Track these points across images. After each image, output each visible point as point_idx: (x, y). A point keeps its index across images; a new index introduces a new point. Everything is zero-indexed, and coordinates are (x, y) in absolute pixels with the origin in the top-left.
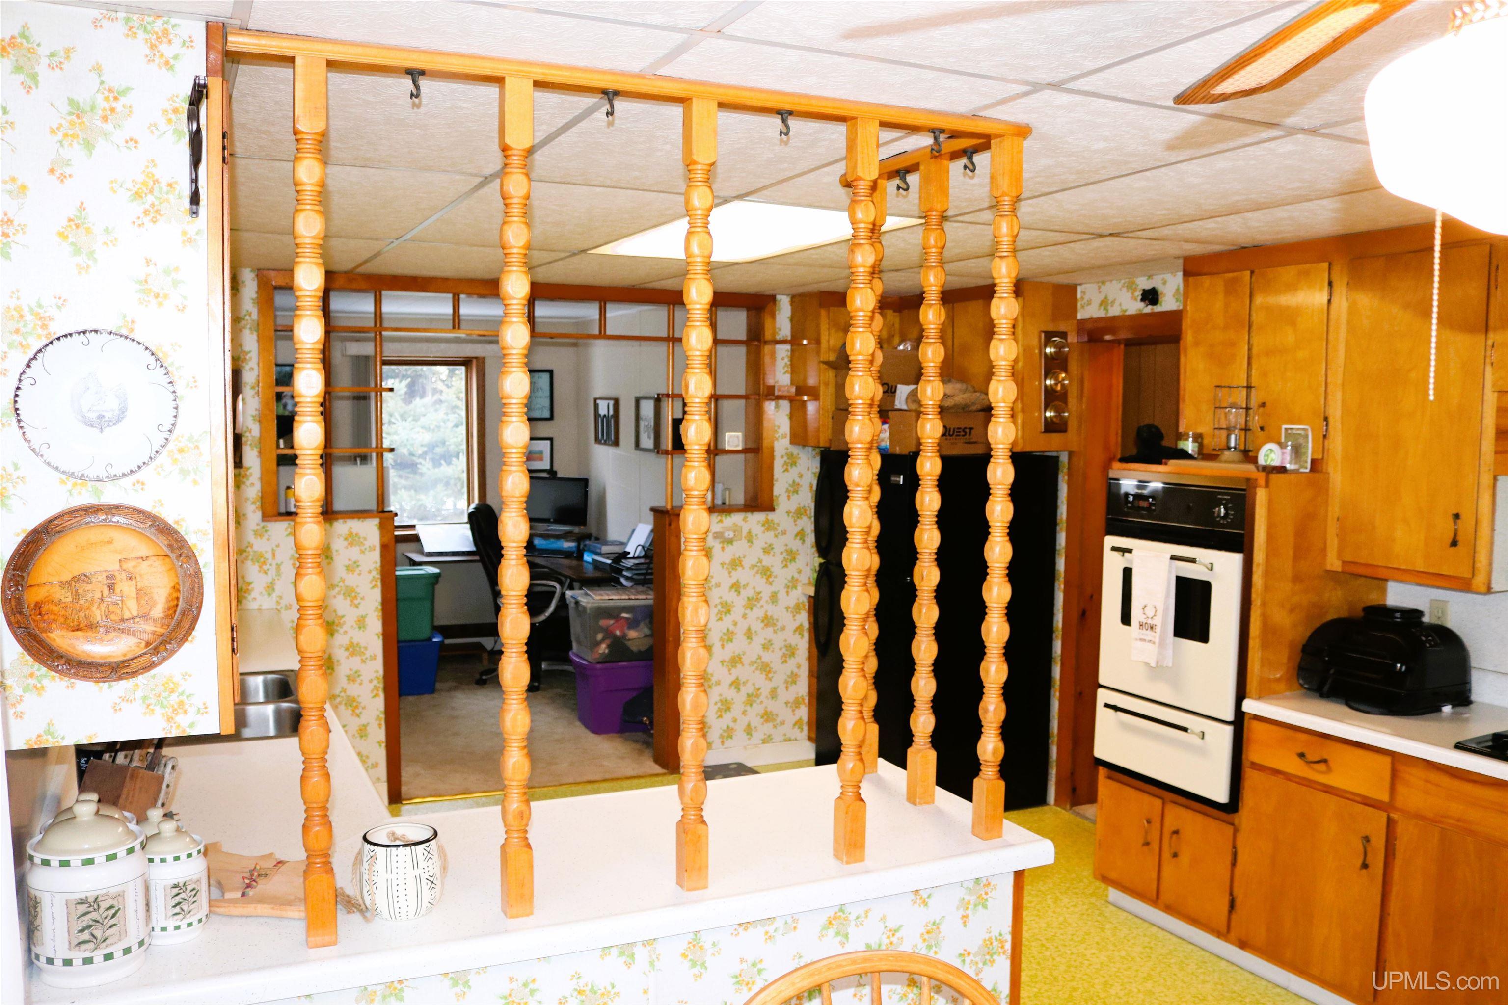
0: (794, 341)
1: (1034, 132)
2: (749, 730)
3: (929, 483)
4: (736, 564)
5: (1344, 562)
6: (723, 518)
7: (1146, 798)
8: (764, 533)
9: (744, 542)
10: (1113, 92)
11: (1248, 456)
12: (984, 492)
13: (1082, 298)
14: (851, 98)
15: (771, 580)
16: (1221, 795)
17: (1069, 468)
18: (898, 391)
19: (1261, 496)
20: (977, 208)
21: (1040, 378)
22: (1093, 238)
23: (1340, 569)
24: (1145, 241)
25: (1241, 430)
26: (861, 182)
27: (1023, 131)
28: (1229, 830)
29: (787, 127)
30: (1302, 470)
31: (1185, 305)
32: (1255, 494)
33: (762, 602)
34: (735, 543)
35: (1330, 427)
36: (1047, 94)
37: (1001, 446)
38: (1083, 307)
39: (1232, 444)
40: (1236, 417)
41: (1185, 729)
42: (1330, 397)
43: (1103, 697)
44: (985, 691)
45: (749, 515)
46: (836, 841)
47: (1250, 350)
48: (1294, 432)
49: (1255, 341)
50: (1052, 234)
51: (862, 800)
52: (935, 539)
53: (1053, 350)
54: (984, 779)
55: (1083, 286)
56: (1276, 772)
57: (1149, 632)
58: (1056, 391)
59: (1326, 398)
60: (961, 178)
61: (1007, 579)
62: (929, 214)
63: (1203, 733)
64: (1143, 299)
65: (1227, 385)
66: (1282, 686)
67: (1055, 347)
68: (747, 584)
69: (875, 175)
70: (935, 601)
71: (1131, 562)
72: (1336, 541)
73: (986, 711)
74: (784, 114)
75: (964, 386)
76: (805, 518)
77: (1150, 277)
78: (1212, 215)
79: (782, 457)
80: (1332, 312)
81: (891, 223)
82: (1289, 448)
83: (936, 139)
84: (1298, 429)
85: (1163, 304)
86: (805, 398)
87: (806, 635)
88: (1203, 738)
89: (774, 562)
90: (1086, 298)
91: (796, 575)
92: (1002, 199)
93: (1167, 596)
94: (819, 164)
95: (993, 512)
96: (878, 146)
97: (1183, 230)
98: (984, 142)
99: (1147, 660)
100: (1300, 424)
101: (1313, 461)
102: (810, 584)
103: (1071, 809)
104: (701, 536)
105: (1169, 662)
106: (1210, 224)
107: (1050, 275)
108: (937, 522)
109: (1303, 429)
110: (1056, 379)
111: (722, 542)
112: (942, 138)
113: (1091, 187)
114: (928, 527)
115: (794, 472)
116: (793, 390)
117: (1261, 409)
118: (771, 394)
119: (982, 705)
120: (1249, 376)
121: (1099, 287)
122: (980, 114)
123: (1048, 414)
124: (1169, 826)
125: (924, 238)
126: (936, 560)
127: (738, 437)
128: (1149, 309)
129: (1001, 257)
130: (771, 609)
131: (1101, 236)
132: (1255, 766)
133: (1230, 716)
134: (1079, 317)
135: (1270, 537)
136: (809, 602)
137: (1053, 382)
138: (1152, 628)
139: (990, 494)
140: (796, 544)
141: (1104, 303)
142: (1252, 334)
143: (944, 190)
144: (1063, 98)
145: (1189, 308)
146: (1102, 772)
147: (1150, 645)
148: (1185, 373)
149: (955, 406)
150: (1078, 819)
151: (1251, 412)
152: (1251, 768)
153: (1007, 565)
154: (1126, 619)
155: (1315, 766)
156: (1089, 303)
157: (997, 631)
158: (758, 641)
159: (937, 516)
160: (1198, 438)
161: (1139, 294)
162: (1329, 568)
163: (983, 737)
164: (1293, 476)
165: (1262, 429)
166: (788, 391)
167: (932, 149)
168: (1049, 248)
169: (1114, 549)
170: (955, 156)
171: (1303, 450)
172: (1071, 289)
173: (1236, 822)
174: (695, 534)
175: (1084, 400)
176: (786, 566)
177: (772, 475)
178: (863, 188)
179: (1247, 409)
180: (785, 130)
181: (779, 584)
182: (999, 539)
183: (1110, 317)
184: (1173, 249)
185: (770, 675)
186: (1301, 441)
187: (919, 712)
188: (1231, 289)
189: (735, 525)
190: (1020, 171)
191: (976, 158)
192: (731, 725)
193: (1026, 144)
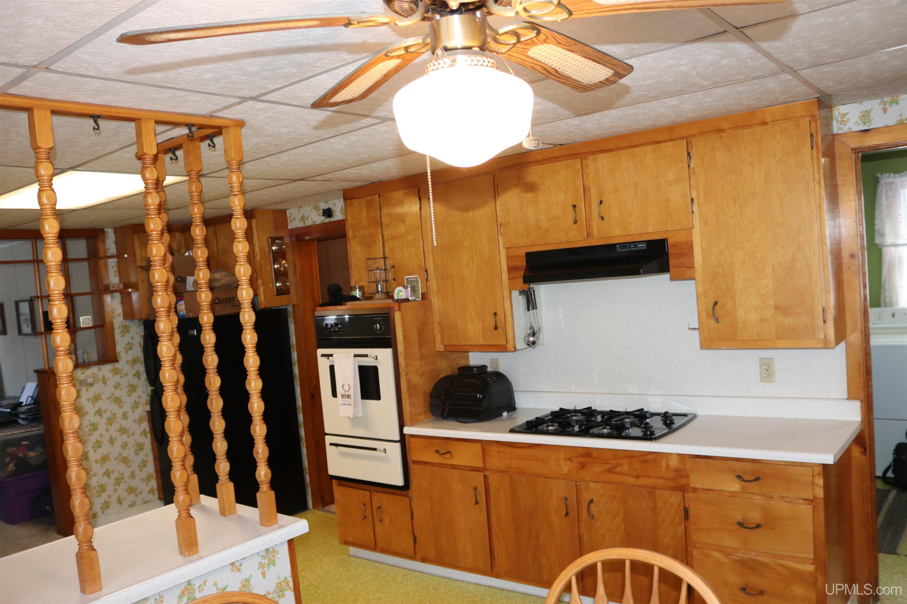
0: (119, 256)
1: (246, 124)
2: (120, 501)
3: (207, 328)
4: (97, 398)
5: (445, 346)
6: (85, 371)
7: (361, 492)
8: (113, 376)
9: (101, 383)
10: (287, 101)
11: (389, 295)
12: (240, 329)
13: (290, 217)
14: (136, 107)
15: (121, 405)
16: (399, 481)
17: (294, 315)
18: (187, 281)
19: (397, 316)
20: (220, 169)
21: (271, 264)
22: (290, 182)
23: (443, 350)
24: (320, 182)
25: (384, 281)
26: (147, 156)
27: (240, 124)
28: (406, 500)
29: (98, 125)
30: (417, 299)
31: (346, 216)
32: (394, 315)
33: (118, 419)
34: (94, 385)
35: (429, 275)
36: (250, 103)
37: (246, 301)
38: (291, 222)
39: (380, 290)
40: (379, 275)
41: (375, 449)
42: (427, 259)
43: (328, 439)
44: (255, 442)
45: (102, 366)
46: (180, 545)
47: (383, 238)
48: (411, 279)
49: (385, 233)
50: (266, 181)
51: (192, 517)
52: (215, 360)
53: (276, 248)
54: (262, 492)
55: (290, 210)
56: (426, 463)
57: (347, 399)
58: (280, 271)
59: (424, 260)
60: (209, 152)
61: (259, 376)
62: (191, 173)
63: (385, 450)
64: (324, 215)
65: (373, 257)
66: (422, 417)
67: (277, 246)
68: (106, 410)
69: (155, 152)
70: (219, 396)
71: (333, 361)
72: (439, 335)
73: (258, 453)
74: (96, 118)
75: (227, 273)
76: (138, 364)
77: (326, 202)
78: (353, 166)
79: (119, 328)
80: (422, 214)
81: (169, 180)
82: (409, 288)
83: (190, 130)
84: (413, 278)
85: (335, 216)
86: (130, 290)
87: (149, 436)
88: (385, 452)
89: (122, 393)
90: (292, 217)
91: (138, 400)
92: (231, 162)
93: (355, 377)
94: (121, 146)
95: (246, 339)
96: (156, 135)
97: (340, 174)
98: (218, 131)
99: (349, 415)
100: (413, 275)
101: (422, 294)
102: (146, 404)
103: (322, 509)
104: (68, 375)
105: (361, 414)
106: (353, 171)
107: (270, 205)
108: (215, 350)
109: (415, 278)
110: (280, 264)
111: (86, 386)
112: (194, 129)
113: (284, 153)
114: (210, 353)
115: (128, 337)
116: (122, 286)
117: (393, 269)
118: (107, 290)
119: (254, 450)
120: (384, 252)
121: (299, 210)
122: (214, 115)
123: (278, 285)
124: (375, 505)
125: (189, 187)
126: (217, 372)
127: (89, 319)
128: (327, 220)
129: (234, 195)
130: (124, 423)
131: (295, 181)
132: (414, 462)
133: (397, 437)
134: (290, 228)
135: (405, 337)
136: (148, 415)
137: (278, 266)
138: (348, 397)
139: (243, 330)
140: (134, 381)
141: (303, 219)
142: (383, 229)
143: (199, 159)
144: (261, 105)
145: (348, 217)
146: (334, 482)
147: (349, 406)
148: (350, 253)
149: (223, 286)
150: (327, 514)
151: (387, 271)
152: (414, 464)
153: (258, 368)
154: (334, 394)
155: (446, 456)
156: (294, 219)
157: (258, 406)
158: (118, 444)
159: (214, 347)
160: (361, 288)
161: (321, 212)
162: (438, 350)
163: (258, 468)
164: (412, 303)
165: (394, 280)
166: (119, 287)
167: (188, 136)
168: (266, 189)
169: (323, 355)
170: (203, 139)
171: (417, 289)
172: (283, 212)
173: (410, 495)
174: (65, 373)
175: (298, 274)
176: (130, 395)
177: (114, 340)
178: (148, 160)
179: (385, 270)
180: (96, 127)
181: (127, 407)
182: (251, 354)
183: (307, 226)
184: (335, 186)
185: (129, 464)
186: (415, 284)
187: (220, 461)
188: (369, 205)
189: (94, 374)
190: (241, 146)
191: (215, 140)
192: (108, 500)
193: (243, 131)
